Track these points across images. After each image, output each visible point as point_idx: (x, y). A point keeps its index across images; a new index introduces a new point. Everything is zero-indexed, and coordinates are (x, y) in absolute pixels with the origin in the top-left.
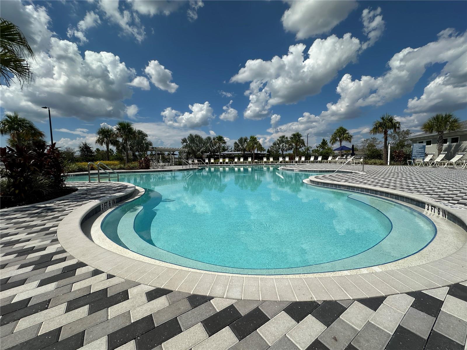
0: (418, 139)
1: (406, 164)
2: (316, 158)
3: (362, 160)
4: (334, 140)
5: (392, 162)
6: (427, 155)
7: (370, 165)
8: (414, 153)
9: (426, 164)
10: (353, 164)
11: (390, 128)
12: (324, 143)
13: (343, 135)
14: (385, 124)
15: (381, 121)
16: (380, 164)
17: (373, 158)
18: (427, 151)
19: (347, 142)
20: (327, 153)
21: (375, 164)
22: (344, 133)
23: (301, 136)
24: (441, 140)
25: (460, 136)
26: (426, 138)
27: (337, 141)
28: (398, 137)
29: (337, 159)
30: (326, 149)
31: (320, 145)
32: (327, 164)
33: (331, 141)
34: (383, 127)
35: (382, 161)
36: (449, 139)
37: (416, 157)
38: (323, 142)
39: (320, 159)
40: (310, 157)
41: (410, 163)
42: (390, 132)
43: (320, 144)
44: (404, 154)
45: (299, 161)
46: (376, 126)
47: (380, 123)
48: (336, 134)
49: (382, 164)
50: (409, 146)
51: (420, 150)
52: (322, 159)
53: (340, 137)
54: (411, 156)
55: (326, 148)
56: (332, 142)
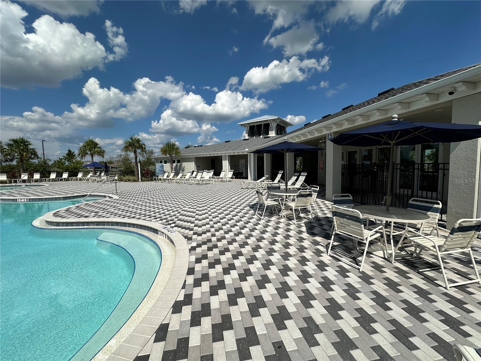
0: (159, 159)
1: (152, 180)
2: (59, 175)
3: (116, 178)
4: (83, 153)
5: (143, 178)
6: (165, 172)
7: (125, 182)
8: (157, 171)
9: (164, 180)
10: (108, 182)
11: (139, 148)
12: (70, 155)
13: (95, 149)
14: (134, 144)
15: (131, 141)
16: (133, 181)
17: (127, 175)
18: (165, 169)
19: (100, 156)
20: (75, 169)
21: (129, 180)
22: (95, 147)
23: (30, 144)
24: (172, 161)
25: (181, 159)
26: (164, 158)
27: (88, 155)
28: (145, 155)
29: (89, 176)
30: (74, 163)
31: (64, 157)
32: (77, 182)
33: (80, 154)
34: (133, 147)
35: (135, 178)
36: (176, 161)
37: (158, 174)
38: (68, 153)
39: (65, 176)
40: (49, 173)
41: (155, 179)
42: (139, 151)
43: (65, 155)
44: (151, 172)
45: (29, 180)
46: (126, 145)
47: (130, 143)
48: (85, 147)
49: (135, 181)
50: (154, 164)
51: (160, 168)
52: (69, 176)
53: (90, 150)
54: (155, 173)
55: (74, 161)
56: (80, 156)
